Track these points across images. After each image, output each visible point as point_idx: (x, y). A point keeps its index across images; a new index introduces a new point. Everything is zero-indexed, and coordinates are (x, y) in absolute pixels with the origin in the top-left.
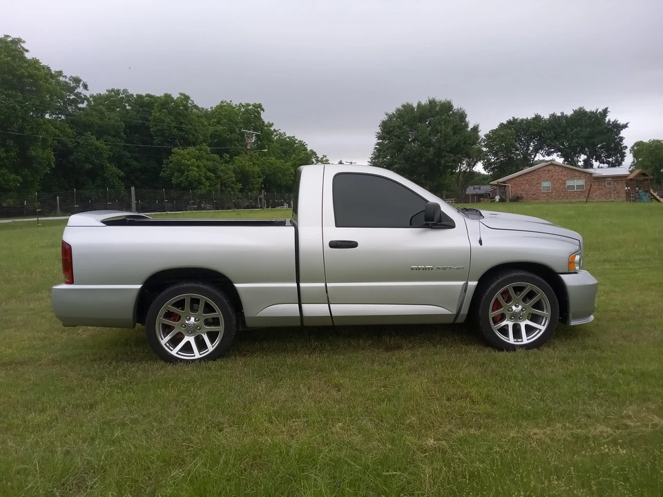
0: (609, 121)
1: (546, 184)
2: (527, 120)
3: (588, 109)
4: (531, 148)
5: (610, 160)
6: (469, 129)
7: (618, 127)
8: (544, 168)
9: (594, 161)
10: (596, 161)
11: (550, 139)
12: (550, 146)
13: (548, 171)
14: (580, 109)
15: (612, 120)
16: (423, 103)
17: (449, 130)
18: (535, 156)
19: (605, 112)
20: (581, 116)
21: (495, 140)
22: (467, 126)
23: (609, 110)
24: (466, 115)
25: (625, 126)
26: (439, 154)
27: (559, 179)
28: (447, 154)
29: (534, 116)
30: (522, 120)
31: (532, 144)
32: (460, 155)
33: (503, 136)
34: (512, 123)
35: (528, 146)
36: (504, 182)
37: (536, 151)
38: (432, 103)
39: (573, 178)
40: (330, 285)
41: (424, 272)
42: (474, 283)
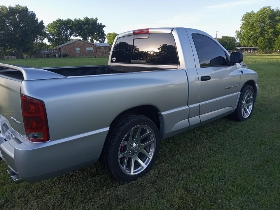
0: (98, 23)
3: (89, 18)
4: (68, 33)
5: (100, 40)
7: (102, 26)
8: (77, 42)
10: (95, 40)
12: (76, 33)
14: (87, 17)
15: (100, 23)
17: (29, 21)
18: (71, 37)
19: (97, 19)
21: (52, 28)
25: (104, 26)
27: (83, 47)
33: (55, 27)
37: (71, 34)
39: (88, 47)
40: (201, 104)
41: (229, 89)
42: (240, 93)
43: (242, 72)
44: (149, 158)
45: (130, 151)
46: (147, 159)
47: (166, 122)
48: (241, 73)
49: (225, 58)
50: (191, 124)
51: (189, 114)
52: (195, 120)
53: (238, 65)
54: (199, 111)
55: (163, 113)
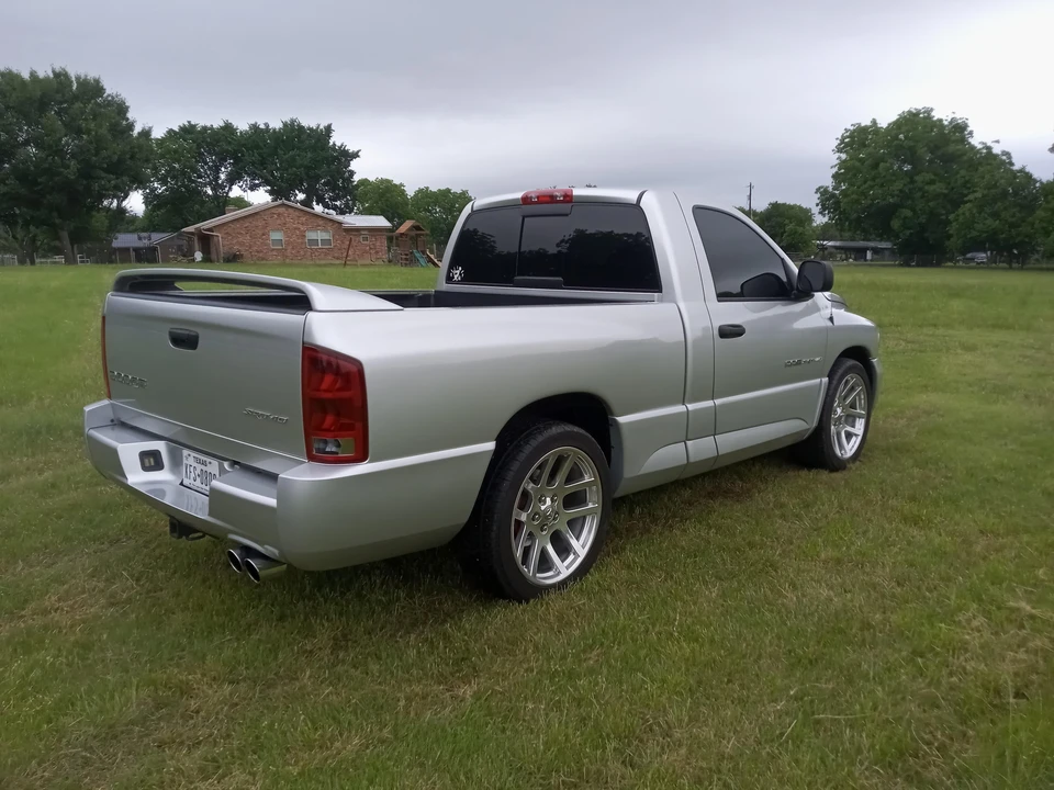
0: (334, 144)
1: (276, 236)
2: (212, 128)
3: (305, 123)
4: (223, 176)
5: (338, 203)
6: (135, 133)
7: (346, 156)
8: (272, 211)
9: (314, 203)
10: (318, 204)
11: (253, 164)
12: (253, 176)
13: (279, 215)
14: (293, 121)
15: (338, 144)
16: (41, 75)
17: (104, 131)
18: (230, 189)
19: (329, 129)
20: (294, 133)
21: (162, 156)
22: (131, 126)
23: (333, 128)
24: (127, 108)
25: (356, 155)
26: (87, 172)
27: (296, 229)
28: (103, 175)
29: (222, 124)
30: (205, 129)
31: (223, 169)
32: (125, 178)
33: (176, 151)
34: (188, 130)
35: (217, 171)
36: (210, 230)
37: (232, 180)
38: (61, 77)
39: (315, 228)
40: (718, 401)
41: (795, 368)
42: (825, 380)
43: (831, 319)
44: (575, 553)
45: (535, 514)
46: (571, 557)
47: (629, 444)
48: (830, 324)
49: (785, 280)
50: (692, 460)
51: (689, 429)
52: (703, 448)
53: (821, 298)
54: (714, 424)
55: (622, 420)
